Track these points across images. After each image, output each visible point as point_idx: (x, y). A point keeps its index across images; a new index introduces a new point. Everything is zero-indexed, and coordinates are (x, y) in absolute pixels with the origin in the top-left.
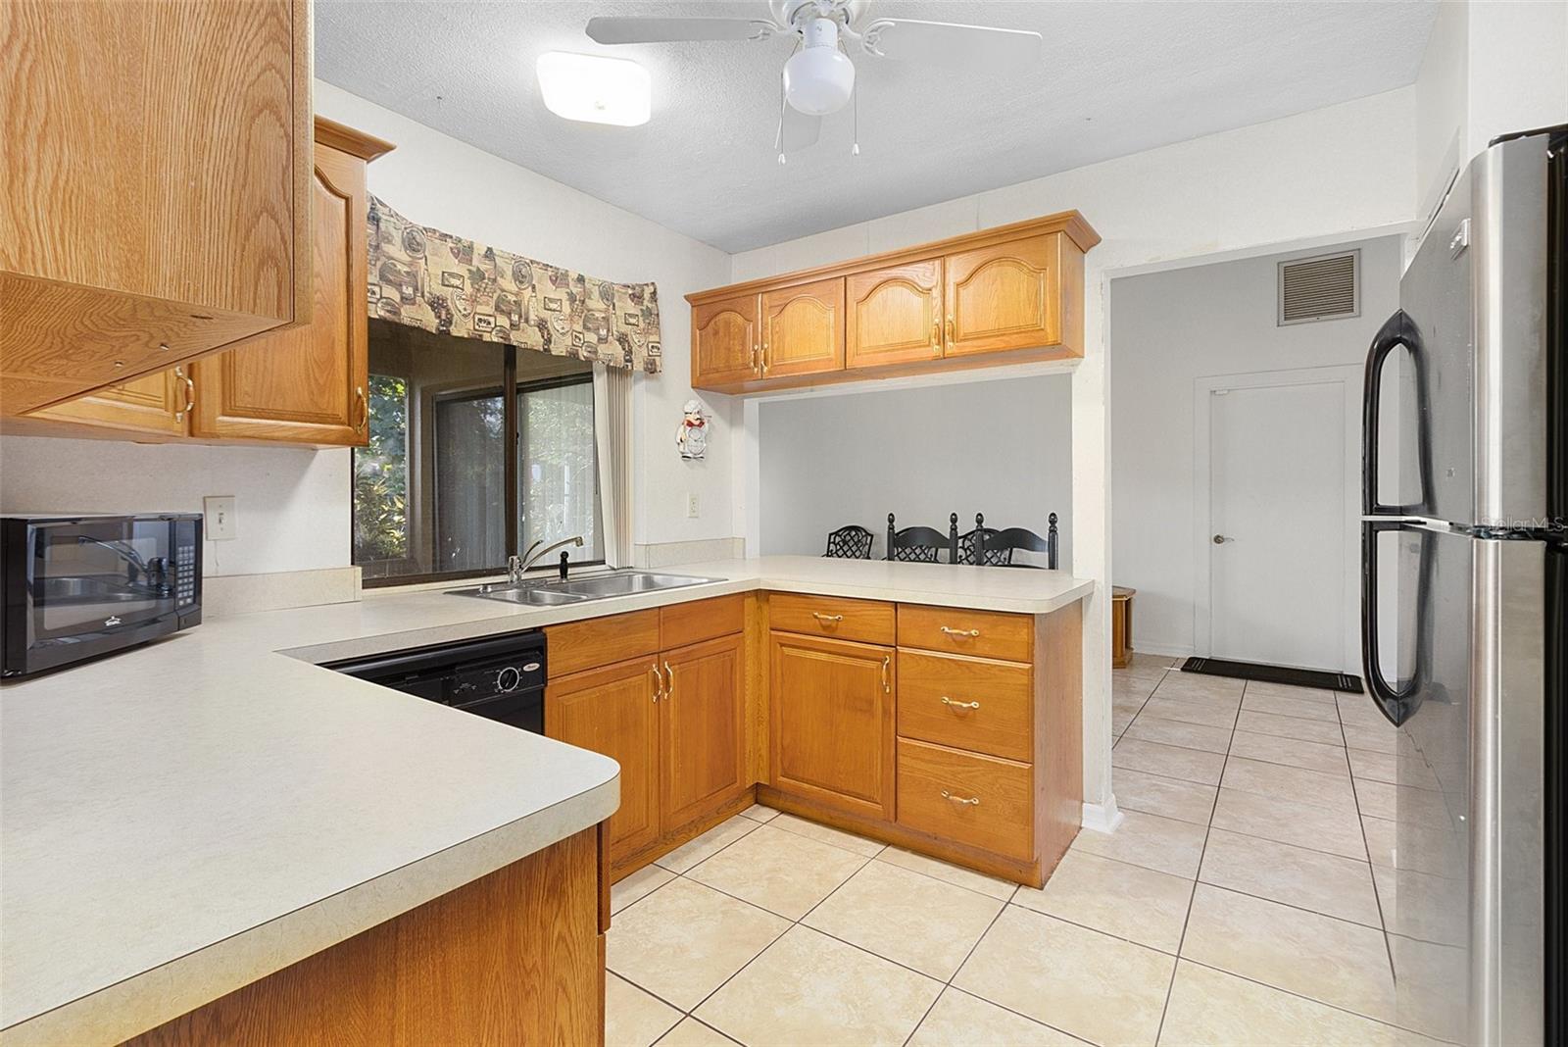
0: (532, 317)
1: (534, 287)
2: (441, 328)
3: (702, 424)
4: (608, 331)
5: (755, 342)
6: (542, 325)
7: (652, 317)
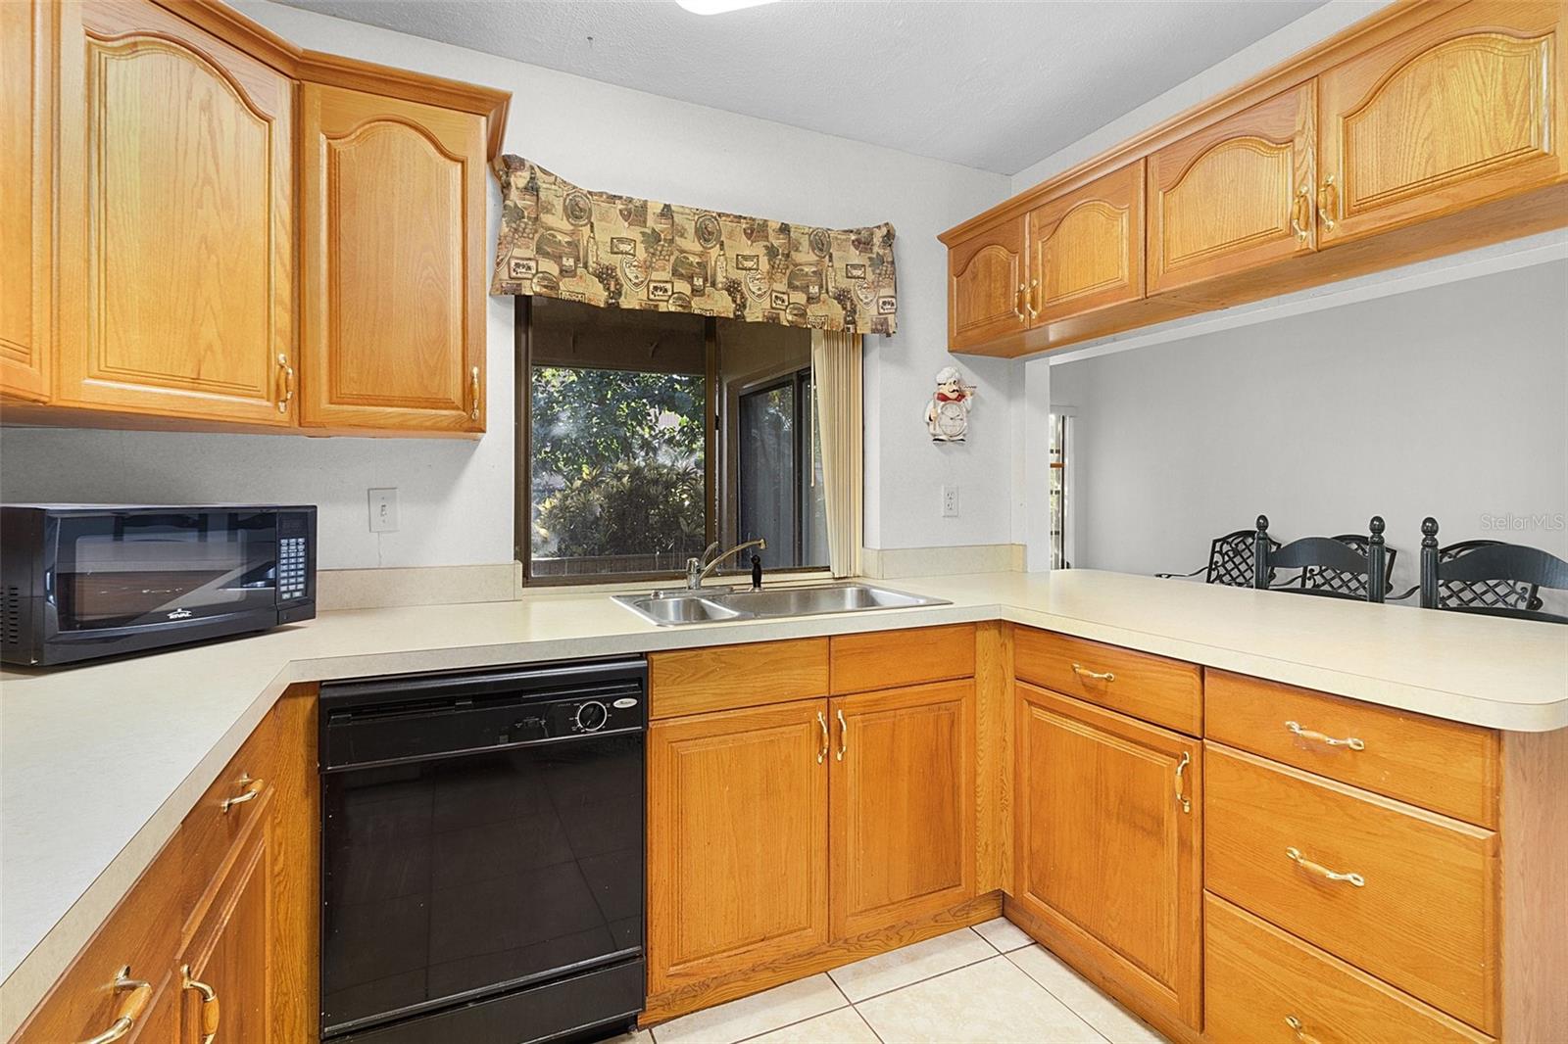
0: (720, 279)
1: (722, 244)
2: (610, 301)
3: (961, 396)
4: (821, 287)
5: (1022, 280)
6: (733, 288)
7: (887, 267)
